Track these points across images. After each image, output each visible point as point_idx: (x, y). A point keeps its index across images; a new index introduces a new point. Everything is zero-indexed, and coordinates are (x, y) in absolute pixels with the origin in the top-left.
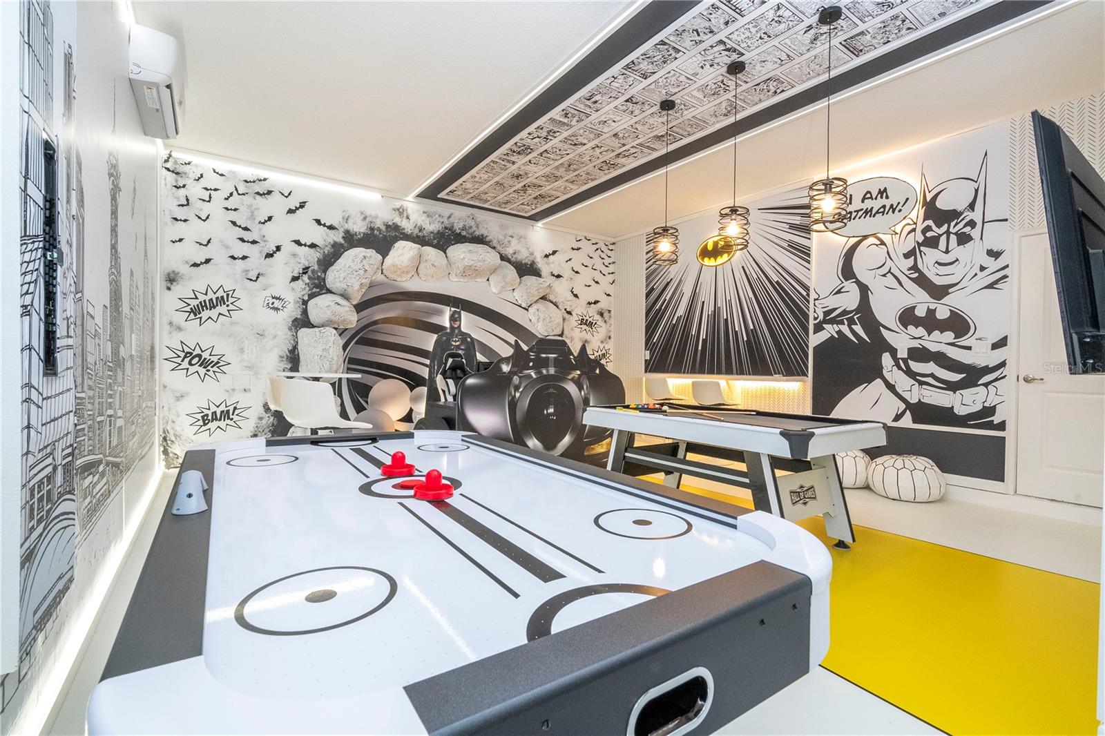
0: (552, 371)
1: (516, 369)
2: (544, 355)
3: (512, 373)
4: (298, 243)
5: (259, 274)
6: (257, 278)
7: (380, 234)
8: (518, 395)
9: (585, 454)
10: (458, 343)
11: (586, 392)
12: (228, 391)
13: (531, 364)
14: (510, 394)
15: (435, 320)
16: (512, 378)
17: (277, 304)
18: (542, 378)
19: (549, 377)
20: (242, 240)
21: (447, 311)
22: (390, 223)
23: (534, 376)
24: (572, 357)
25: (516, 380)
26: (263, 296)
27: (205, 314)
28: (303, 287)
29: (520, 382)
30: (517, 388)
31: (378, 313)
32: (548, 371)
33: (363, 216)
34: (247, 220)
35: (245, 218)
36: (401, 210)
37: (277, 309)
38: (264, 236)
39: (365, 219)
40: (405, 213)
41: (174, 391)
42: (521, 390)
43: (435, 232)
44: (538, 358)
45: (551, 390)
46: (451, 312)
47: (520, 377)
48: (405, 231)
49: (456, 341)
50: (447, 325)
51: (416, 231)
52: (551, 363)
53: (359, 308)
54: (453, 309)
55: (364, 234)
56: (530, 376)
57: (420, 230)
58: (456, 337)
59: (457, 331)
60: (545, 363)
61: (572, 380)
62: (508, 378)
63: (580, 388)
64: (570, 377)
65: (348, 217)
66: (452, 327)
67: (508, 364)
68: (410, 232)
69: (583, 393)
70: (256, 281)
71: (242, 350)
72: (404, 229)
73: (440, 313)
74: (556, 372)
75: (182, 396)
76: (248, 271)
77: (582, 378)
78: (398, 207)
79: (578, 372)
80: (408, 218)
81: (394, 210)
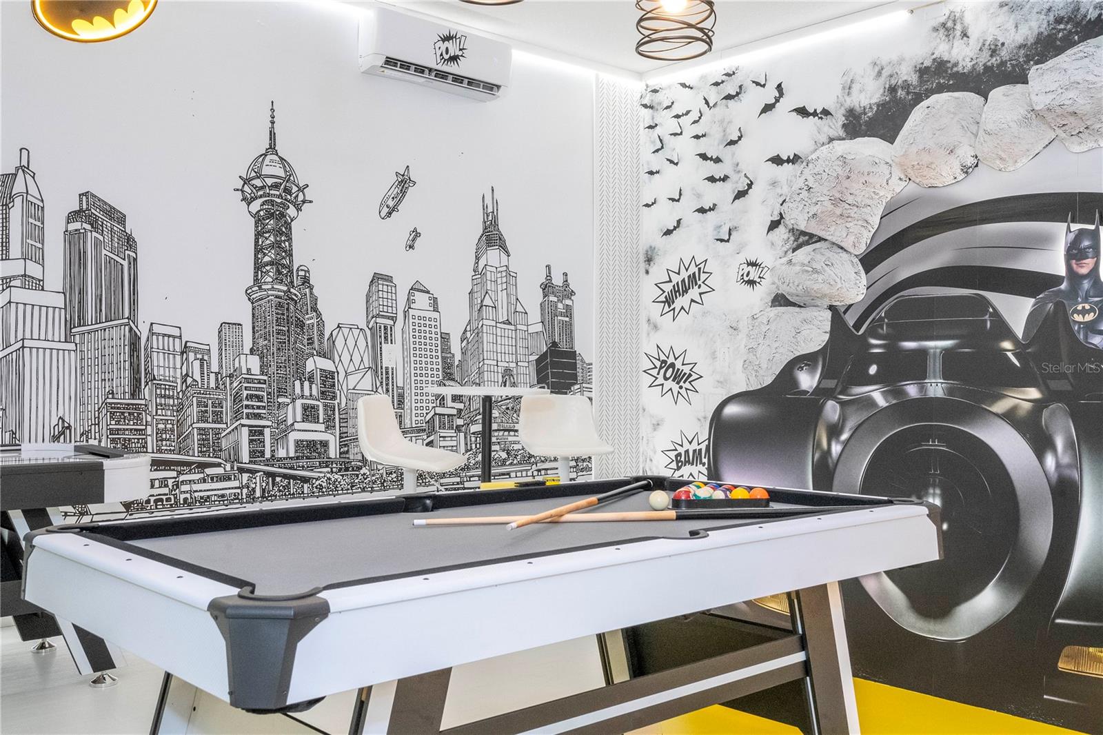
0: (937, 388)
1: (831, 384)
2: (910, 345)
3: (822, 393)
4: (777, 160)
5: (730, 230)
6: (730, 234)
7: (908, 93)
8: (836, 449)
9: (1062, 665)
10: (1089, 317)
11: (1066, 459)
12: (699, 420)
13: (873, 370)
14: (818, 445)
15: (1032, 263)
16: (823, 404)
17: (754, 275)
18: (903, 408)
19: (925, 406)
20: (712, 179)
21: (1061, 233)
22: (928, 63)
23: (881, 401)
24: (1007, 345)
25: (832, 410)
26: (735, 266)
28: (786, 236)
29: (843, 418)
30: (834, 431)
31: (905, 265)
32: (922, 388)
33: (877, 69)
34: (718, 145)
35: (716, 143)
36: (950, 24)
37: (752, 283)
38: (738, 165)
39: (879, 74)
40: (959, 27)
41: (652, 416)
42: (844, 437)
43: (1031, 40)
44: (892, 352)
45: (934, 445)
46: (1071, 236)
47: (843, 404)
48: (960, 69)
49: (1084, 312)
50: (1061, 271)
51: (984, 58)
52: (935, 365)
53: (870, 261)
54: (1075, 227)
55: (878, 105)
56: (870, 402)
57: (994, 52)
58: (1086, 300)
59: (1086, 285)
60: (916, 366)
61: (1010, 417)
62: (811, 406)
63: (1041, 443)
64: (1000, 407)
65: (852, 81)
66: (1073, 276)
67: (812, 369)
68: (969, 65)
69: (1050, 461)
70: (728, 241)
71: (713, 356)
72: (956, 64)
73: (1040, 243)
74: (950, 391)
75: (658, 424)
76: (721, 226)
77: (1045, 413)
78: (942, 20)
79: (1034, 393)
80: (965, 35)
81: (936, 30)
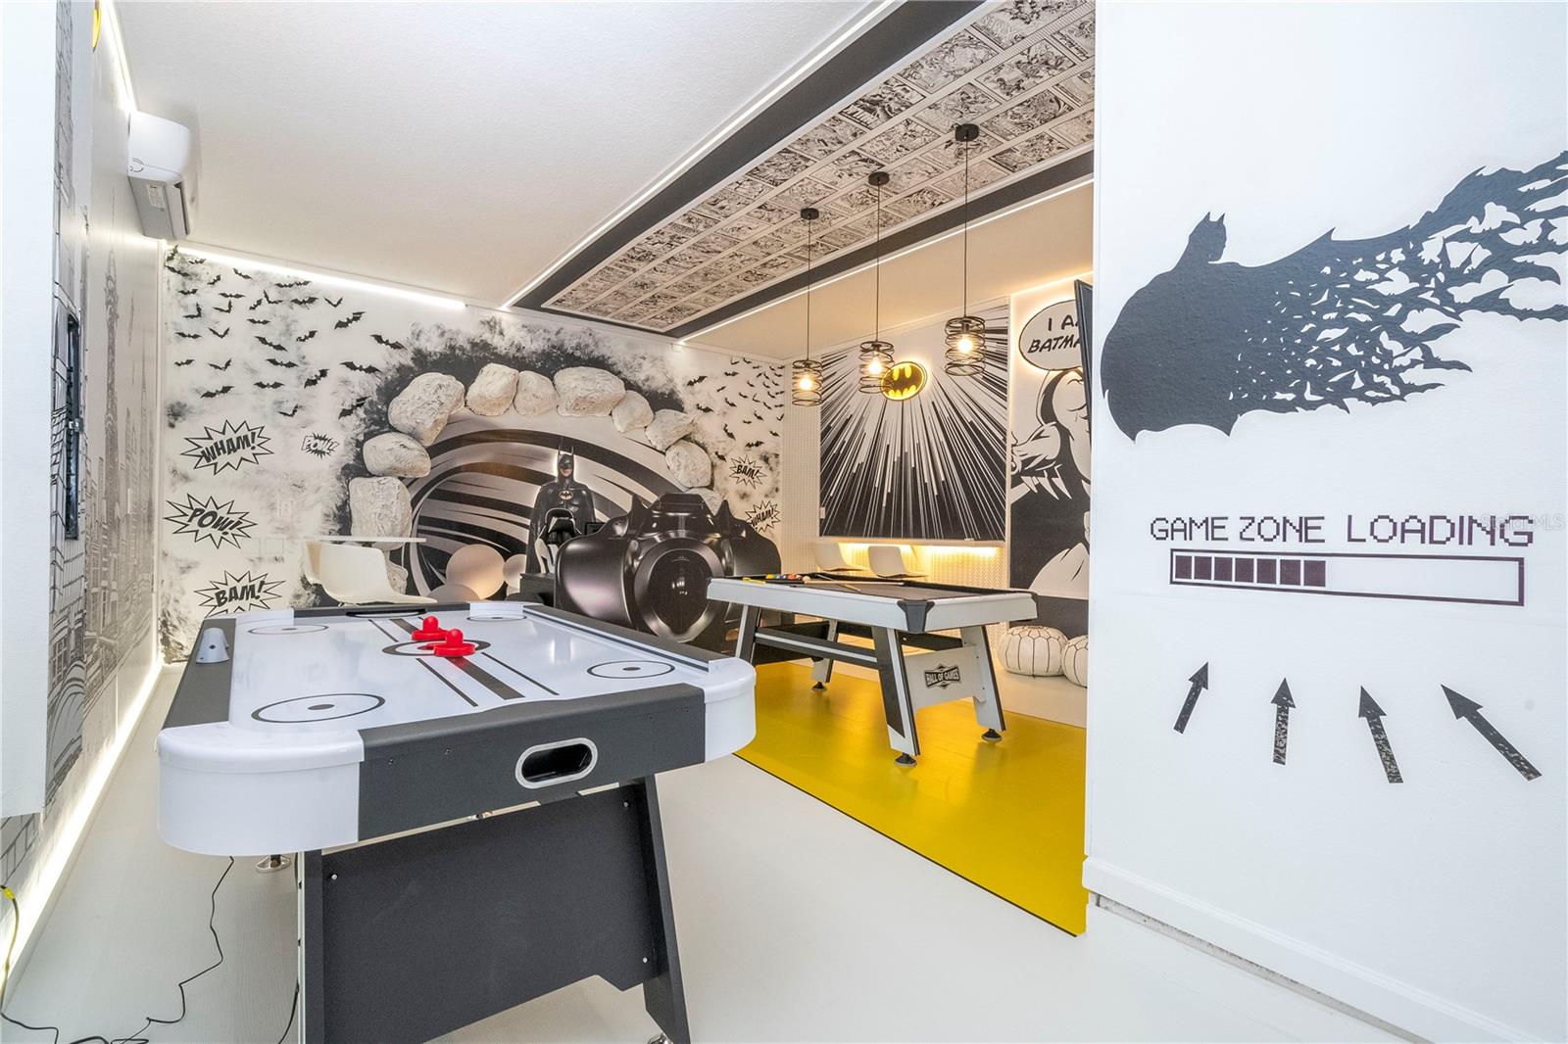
0: (682, 533)
1: (633, 532)
2: (671, 514)
3: (628, 537)
4: (351, 366)
5: (296, 407)
6: (294, 411)
7: (464, 354)
8: (636, 564)
9: (727, 639)
10: (569, 497)
11: (728, 560)
12: (252, 560)
13: (655, 525)
14: (627, 562)
15: (538, 467)
16: (629, 543)
17: (321, 446)
18: (669, 543)
19: (678, 542)
20: (273, 362)
21: (555, 456)
22: (477, 340)
23: (659, 541)
24: (709, 516)
25: (634, 545)
26: (301, 436)
27: (222, 459)
28: (358, 423)
29: (640, 548)
30: (635, 555)
31: (460, 458)
32: (677, 534)
33: (440, 331)
34: (280, 335)
35: (278, 332)
36: (492, 323)
37: (320, 453)
38: (304, 357)
39: (442, 334)
40: (497, 327)
41: (178, 560)
42: (640, 558)
43: (539, 352)
44: (663, 517)
45: (682, 558)
46: (561, 457)
47: (640, 542)
48: (498, 351)
49: (566, 495)
50: (555, 473)
51: (513, 351)
52: (682, 523)
53: (434, 451)
54: (562, 453)
55: (441, 354)
56: (653, 540)
57: (518, 350)
58: (567, 489)
59: (567, 481)
60: (674, 524)
61: (710, 545)
62: (622, 544)
63: (721, 555)
64: (707, 541)
65: (420, 332)
66: (561, 476)
67: (623, 525)
68: (504, 352)
69: (724, 561)
70: (292, 415)
71: (272, 507)
72: (496, 348)
73: (545, 457)
74: (688, 535)
75: (189, 567)
76: (282, 402)
77: (722, 543)
78: (488, 319)
79: (718, 535)
80: (501, 333)
81: (483, 323)
